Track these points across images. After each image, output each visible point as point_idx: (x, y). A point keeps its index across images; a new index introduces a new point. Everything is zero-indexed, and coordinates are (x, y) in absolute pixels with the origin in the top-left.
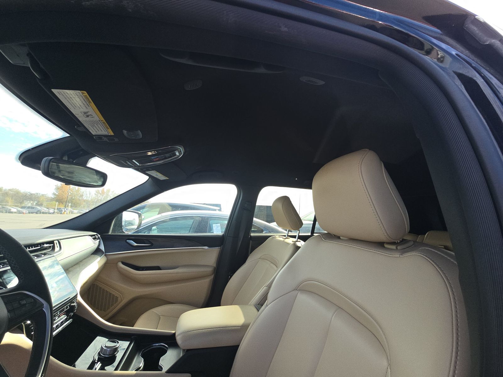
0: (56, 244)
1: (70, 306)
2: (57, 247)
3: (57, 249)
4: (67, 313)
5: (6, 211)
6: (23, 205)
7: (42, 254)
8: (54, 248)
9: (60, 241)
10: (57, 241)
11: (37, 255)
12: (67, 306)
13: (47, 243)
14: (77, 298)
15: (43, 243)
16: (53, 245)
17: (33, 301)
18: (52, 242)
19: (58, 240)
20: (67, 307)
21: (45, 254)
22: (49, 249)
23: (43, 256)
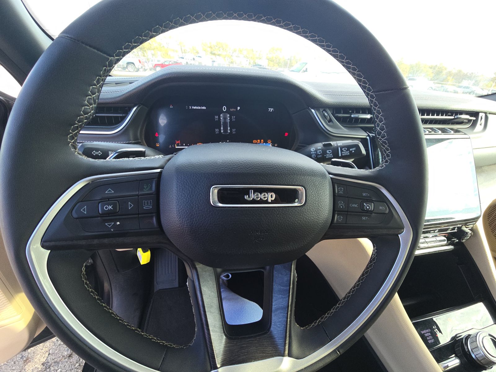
0: (481, 118)
1: (459, 228)
2: (481, 125)
3: (479, 127)
4: (449, 237)
5: (444, 90)
6: (460, 85)
7: (452, 129)
8: (474, 124)
9: (489, 115)
10: (484, 115)
11: (444, 128)
12: (455, 228)
13: (467, 113)
14: (476, 221)
15: (461, 112)
16: (474, 118)
17: (387, 211)
18: (475, 114)
19: (485, 113)
20: (453, 229)
21: (457, 131)
22: (465, 124)
23: (452, 132)
